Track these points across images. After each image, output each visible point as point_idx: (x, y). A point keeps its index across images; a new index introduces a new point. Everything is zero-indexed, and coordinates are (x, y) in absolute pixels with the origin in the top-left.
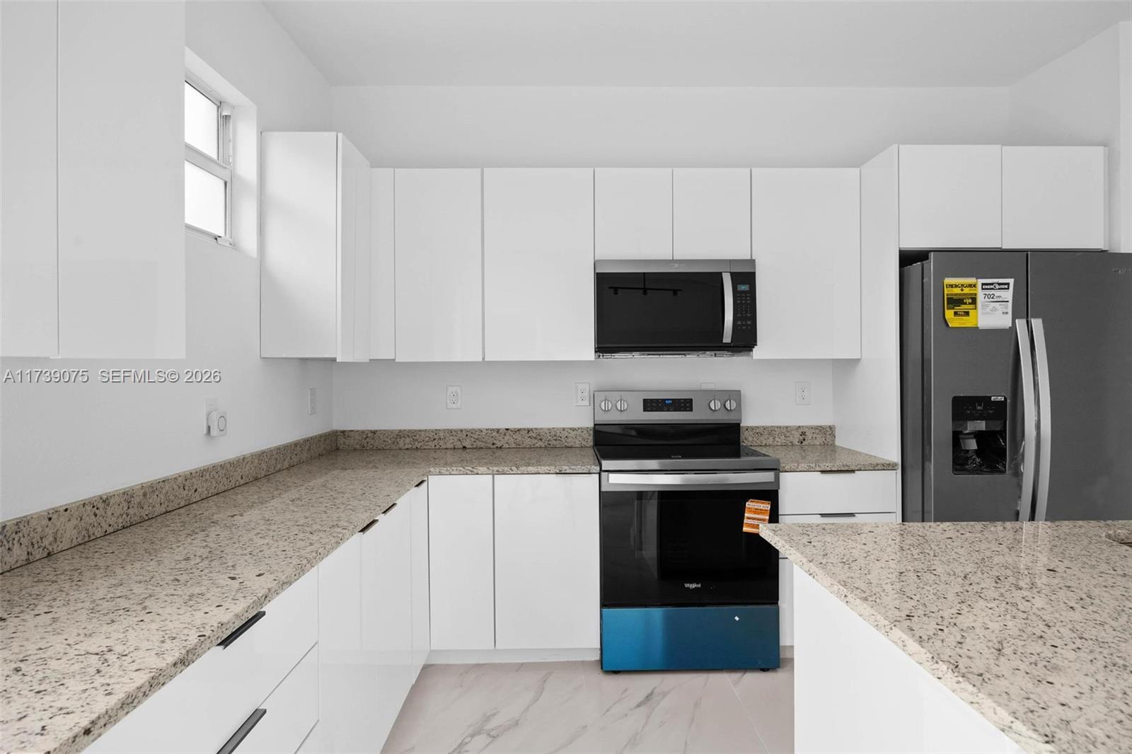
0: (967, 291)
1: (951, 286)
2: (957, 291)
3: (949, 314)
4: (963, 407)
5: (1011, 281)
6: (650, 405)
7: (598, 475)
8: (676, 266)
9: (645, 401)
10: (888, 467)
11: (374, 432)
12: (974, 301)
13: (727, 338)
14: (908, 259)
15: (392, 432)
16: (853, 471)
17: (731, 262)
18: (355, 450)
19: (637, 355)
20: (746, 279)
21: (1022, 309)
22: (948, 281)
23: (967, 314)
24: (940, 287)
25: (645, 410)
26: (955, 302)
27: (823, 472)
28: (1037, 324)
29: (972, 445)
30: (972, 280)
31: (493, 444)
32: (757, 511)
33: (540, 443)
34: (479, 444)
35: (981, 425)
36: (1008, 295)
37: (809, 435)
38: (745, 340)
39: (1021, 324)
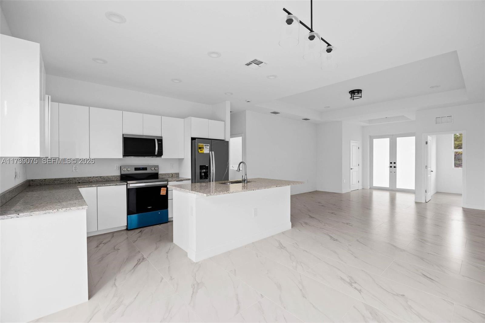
0: (202, 146)
1: (199, 145)
2: (200, 146)
3: (199, 150)
4: (202, 167)
5: (209, 145)
6: (136, 169)
7: (126, 185)
8: (144, 137)
9: (135, 168)
10: (189, 179)
11: (45, 180)
12: (203, 148)
13: (156, 153)
14: (193, 139)
15: (52, 179)
16: (182, 181)
17: (157, 137)
18: (37, 185)
19: (132, 157)
20: (160, 141)
21: (211, 150)
22: (199, 144)
23: (202, 150)
24: (198, 145)
25: (135, 170)
26: (200, 148)
27: (177, 181)
28: (213, 152)
29: (203, 174)
30: (203, 144)
31: (89, 181)
32: (163, 190)
33: (104, 180)
34: (84, 181)
35: (204, 171)
36: (209, 147)
37: (174, 175)
38: (160, 154)
39: (211, 152)
